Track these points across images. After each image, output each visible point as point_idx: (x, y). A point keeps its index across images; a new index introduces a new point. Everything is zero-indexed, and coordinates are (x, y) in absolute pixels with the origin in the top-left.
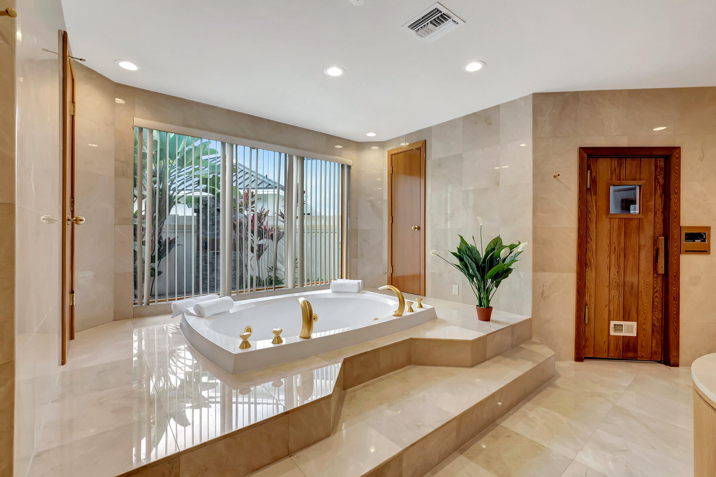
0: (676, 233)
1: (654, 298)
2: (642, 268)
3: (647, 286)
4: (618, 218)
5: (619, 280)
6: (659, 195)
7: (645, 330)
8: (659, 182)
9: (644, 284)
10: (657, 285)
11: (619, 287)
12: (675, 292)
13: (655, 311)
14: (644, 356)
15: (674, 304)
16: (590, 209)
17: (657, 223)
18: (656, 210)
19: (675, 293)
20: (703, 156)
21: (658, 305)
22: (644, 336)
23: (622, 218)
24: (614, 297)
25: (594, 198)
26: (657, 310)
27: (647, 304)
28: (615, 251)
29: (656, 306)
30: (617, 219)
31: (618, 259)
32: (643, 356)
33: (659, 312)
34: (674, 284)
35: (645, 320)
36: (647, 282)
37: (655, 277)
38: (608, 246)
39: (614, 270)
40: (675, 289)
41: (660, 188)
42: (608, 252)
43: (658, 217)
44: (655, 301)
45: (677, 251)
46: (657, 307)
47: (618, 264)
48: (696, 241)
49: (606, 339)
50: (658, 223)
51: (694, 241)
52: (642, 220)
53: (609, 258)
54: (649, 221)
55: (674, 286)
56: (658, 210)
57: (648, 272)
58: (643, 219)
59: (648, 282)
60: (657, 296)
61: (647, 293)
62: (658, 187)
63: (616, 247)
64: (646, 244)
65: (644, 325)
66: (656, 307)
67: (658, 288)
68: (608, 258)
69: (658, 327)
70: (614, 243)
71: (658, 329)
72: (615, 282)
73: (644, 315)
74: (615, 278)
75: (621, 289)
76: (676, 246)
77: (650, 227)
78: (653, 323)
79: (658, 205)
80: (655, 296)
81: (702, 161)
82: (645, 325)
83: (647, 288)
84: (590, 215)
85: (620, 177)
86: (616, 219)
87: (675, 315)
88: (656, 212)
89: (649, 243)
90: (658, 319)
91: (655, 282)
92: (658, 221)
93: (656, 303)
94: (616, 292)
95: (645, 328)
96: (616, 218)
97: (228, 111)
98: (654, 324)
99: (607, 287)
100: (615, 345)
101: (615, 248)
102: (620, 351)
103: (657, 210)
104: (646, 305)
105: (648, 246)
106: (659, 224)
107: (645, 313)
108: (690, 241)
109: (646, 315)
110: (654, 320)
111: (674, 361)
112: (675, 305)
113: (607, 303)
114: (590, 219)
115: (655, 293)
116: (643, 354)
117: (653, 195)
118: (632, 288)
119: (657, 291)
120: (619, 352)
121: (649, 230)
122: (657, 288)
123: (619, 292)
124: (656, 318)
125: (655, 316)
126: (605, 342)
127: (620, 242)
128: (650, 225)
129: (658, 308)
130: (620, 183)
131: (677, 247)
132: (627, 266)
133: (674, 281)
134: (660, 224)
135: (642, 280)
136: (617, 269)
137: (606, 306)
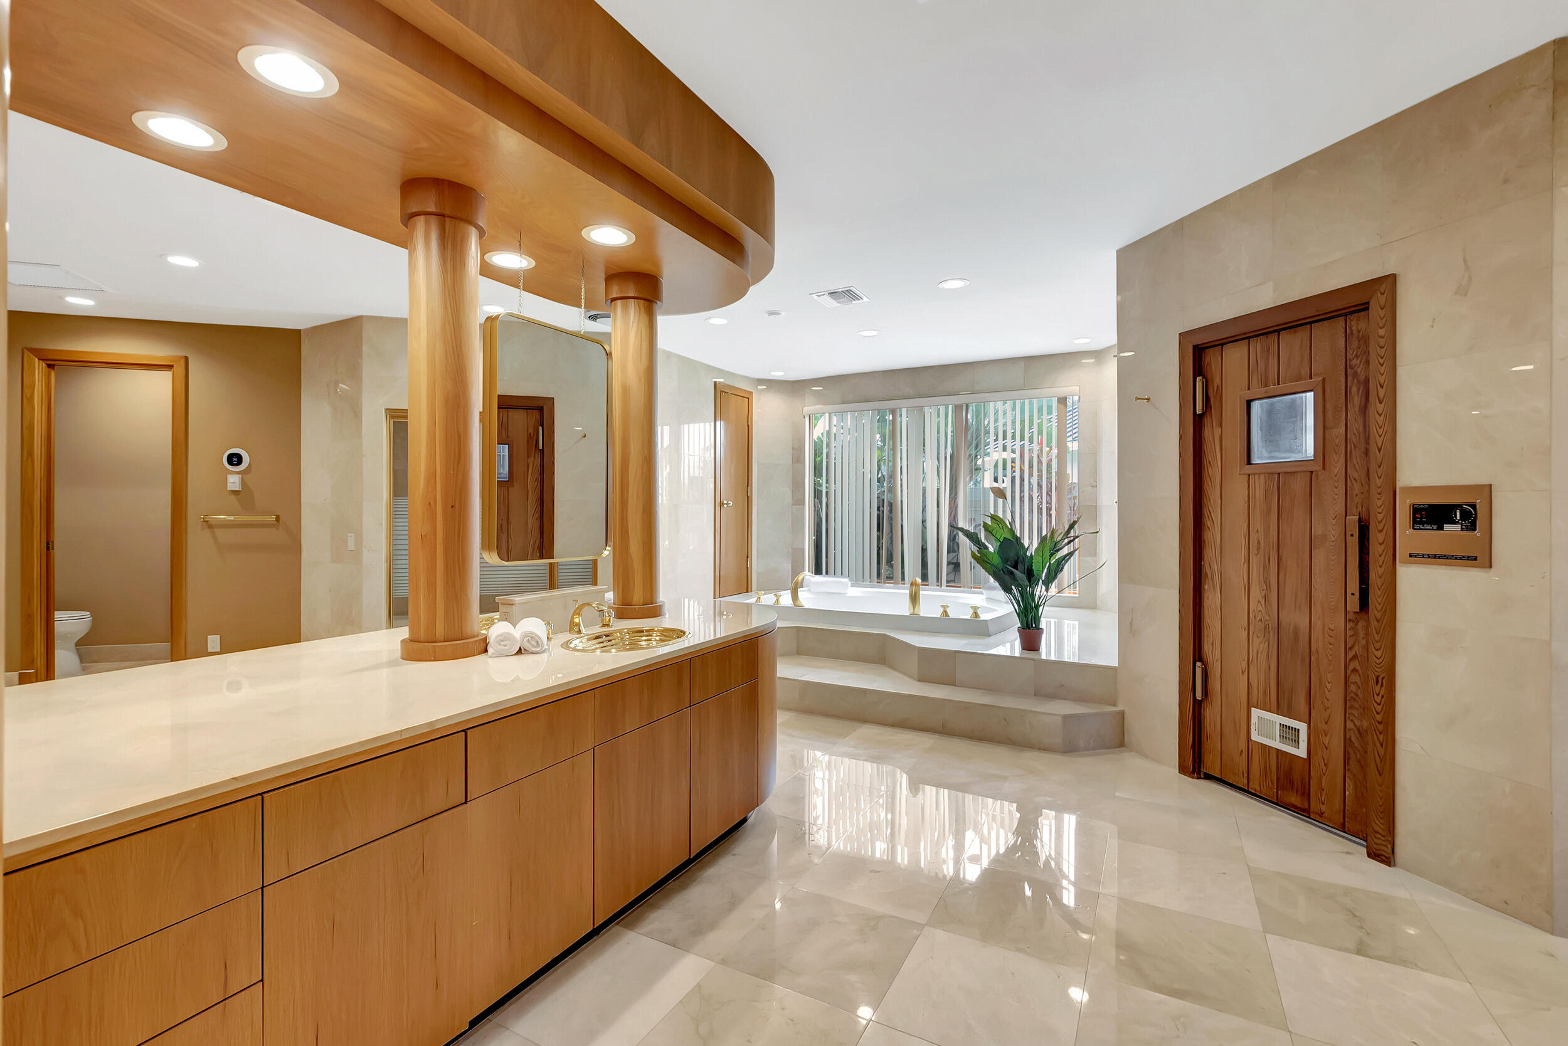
0: (1382, 507)
1: (1348, 675)
2: (1318, 594)
3: (1332, 640)
4: (1264, 473)
5: (1268, 618)
6: (1357, 410)
7: (1327, 749)
8: (1357, 374)
9: (1324, 633)
10: (1355, 641)
11: (1269, 632)
12: (1378, 661)
13: (1350, 708)
14: (1326, 815)
15: (1378, 695)
16: (1210, 458)
17: (1354, 482)
18: (1351, 448)
19: (1380, 666)
20: (1470, 279)
21: (1359, 694)
22: (1325, 765)
23: (1273, 474)
24: (1259, 656)
25: (1217, 431)
26: (1356, 705)
27: (1331, 684)
28: (1258, 549)
29: (1353, 695)
30: (1262, 477)
31: (1265, 567)
32: (1322, 813)
33: (1362, 711)
34: (1378, 642)
35: (1326, 723)
36: (1330, 629)
37: (1350, 620)
38: (1245, 538)
39: (1256, 593)
40: (1379, 654)
41: (1358, 390)
42: (1243, 552)
43: (1357, 465)
44: (1351, 681)
45: (1384, 553)
46: (1357, 699)
47: (1266, 578)
48: (1447, 527)
49: (1243, 744)
50: (1355, 480)
51: (1441, 528)
52: (1317, 474)
53: (1246, 565)
54: (1333, 475)
55: (1378, 645)
56: (1355, 447)
57: (1333, 604)
58: (1319, 473)
59: (1333, 631)
60: (1354, 670)
61: (1330, 657)
62: (1354, 389)
63: (1260, 539)
64: (1326, 535)
65: (1326, 736)
66: (1355, 697)
67: (1359, 650)
68: (1244, 564)
69: (1359, 751)
70: (1258, 530)
71: (1359, 756)
72: (1261, 620)
73: (1325, 710)
74: (1260, 611)
75: (1273, 637)
76: (1381, 541)
77: (1336, 491)
78: (1348, 737)
79: (1355, 434)
80: (1351, 667)
81: (1466, 295)
82: (1328, 736)
83: (1330, 644)
84: (1210, 469)
85: (1267, 378)
86: (1259, 476)
87: (1380, 723)
88: (1351, 452)
89: (1333, 532)
90: (1359, 730)
91: (1350, 633)
92: (1356, 476)
93: (1353, 688)
94: (1262, 642)
95: (1326, 742)
96: (1259, 474)
97: (884, 372)
98: (1350, 739)
99: (1245, 629)
100: (1262, 767)
101: (1259, 542)
102: (1272, 784)
103: (1353, 446)
104: (1329, 686)
105: (1333, 539)
106: (1359, 483)
107: (1328, 708)
108: (1429, 527)
109: (1328, 711)
110: (1350, 730)
111: (1376, 844)
112: (1380, 697)
113: (1245, 664)
114: (1210, 479)
115: (1351, 659)
116: (1323, 808)
117: (1341, 410)
118: (1296, 638)
119: (1355, 657)
120: (1270, 784)
121: (1335, 500)
122: (1356, 648)
123: (1269, 645)
124: (1355, 725)
125: (1352, 721)
126: (1242, 751)
127: (1269, 527)
128: (1336, 488)
129: (1359, 702)
130: (1267, 392)
131: (1383, 542)
132: (1284, 586)
133: (1377, 634)
134: (1362, 485)
135: (1317, 624)
136: (1263, 590)
137: (1243, 673)
